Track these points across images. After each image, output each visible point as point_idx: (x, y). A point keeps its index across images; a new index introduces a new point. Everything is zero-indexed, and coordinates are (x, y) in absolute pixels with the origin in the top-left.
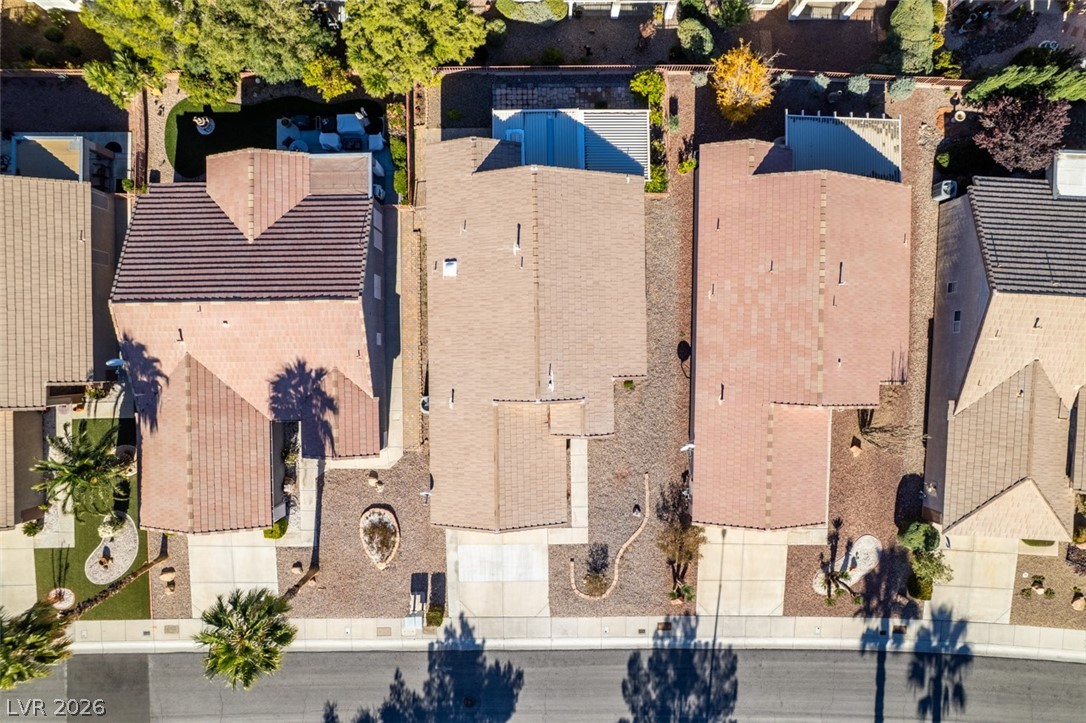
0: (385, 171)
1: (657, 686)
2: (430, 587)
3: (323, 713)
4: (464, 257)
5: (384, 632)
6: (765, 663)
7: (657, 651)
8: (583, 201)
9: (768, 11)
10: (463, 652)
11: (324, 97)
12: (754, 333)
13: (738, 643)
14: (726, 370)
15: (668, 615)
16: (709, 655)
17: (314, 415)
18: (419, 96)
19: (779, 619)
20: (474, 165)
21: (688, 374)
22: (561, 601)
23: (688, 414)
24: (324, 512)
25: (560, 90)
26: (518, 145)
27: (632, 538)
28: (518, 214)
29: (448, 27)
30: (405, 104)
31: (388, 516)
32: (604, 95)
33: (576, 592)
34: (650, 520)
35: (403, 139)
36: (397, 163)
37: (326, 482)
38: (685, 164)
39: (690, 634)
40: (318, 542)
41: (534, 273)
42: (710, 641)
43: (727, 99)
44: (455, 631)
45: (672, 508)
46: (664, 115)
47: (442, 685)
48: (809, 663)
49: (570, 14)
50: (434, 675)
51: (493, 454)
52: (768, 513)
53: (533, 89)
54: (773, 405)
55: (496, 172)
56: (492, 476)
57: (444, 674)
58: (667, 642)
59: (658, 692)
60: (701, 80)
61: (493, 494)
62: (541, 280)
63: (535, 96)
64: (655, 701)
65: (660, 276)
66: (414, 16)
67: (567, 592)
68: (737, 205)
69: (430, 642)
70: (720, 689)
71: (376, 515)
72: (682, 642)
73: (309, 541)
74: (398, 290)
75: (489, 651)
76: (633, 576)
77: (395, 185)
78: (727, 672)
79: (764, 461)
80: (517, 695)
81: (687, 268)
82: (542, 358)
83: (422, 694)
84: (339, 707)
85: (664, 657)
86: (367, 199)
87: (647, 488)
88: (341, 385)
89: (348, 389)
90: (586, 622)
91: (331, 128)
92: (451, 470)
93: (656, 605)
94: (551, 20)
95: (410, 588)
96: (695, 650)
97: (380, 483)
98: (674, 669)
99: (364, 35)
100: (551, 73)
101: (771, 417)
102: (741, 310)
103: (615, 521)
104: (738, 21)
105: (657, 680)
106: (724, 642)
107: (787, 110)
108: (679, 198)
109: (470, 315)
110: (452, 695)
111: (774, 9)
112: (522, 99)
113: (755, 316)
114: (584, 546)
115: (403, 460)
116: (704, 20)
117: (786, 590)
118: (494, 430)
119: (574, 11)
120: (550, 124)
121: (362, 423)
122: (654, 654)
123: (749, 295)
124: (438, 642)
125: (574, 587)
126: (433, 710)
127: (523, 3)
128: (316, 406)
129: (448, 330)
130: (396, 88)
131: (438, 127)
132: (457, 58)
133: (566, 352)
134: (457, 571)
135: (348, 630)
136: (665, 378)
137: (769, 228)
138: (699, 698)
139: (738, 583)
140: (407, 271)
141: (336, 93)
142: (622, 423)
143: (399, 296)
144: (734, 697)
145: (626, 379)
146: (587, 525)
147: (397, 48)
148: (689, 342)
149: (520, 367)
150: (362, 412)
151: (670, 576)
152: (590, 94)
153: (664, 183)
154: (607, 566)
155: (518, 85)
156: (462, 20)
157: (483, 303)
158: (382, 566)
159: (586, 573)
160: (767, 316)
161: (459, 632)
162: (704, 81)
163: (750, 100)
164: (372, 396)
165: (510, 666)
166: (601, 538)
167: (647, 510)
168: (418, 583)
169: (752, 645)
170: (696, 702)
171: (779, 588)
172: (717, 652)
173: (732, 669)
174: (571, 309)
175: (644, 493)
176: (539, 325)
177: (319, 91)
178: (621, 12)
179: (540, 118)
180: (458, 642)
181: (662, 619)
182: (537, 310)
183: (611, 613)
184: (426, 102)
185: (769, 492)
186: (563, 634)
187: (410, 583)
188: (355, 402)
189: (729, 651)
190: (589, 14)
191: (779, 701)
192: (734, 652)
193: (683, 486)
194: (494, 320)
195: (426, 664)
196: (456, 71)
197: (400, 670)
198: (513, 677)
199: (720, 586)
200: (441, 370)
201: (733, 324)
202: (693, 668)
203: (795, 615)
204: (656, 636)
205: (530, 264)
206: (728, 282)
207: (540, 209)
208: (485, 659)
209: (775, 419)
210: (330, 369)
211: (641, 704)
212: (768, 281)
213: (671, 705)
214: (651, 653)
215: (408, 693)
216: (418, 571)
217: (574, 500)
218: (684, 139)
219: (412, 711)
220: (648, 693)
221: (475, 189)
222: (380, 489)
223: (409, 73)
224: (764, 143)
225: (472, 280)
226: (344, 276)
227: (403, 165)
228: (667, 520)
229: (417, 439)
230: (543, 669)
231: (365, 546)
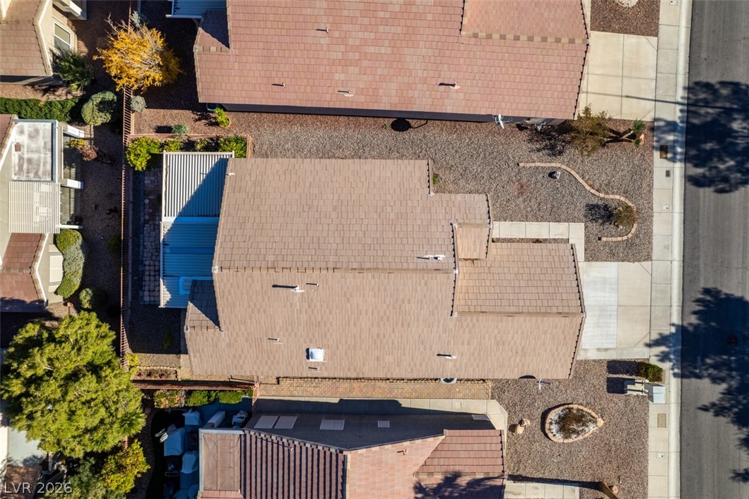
0: (220, 410)
1: (722, 160)
2: (621, 376)
3: (741, 483)
4: (305, 342)
5: (662, 421)
6: (704, 55)
7: (687, 159)
8: (251, 220)
9: (78, 39)
10: (683, 346)
11: (145, 471)
12: (389, 51)
13: (682, 81)
14: (424, 81)
15: (653, 147)
16: (693, 109)
17: (461, 494)
18: (150, 375)
19: (661, 41)
20: (213, 330)
21: (423, 122)
22: (637, 250)
23: (462, 124)
24: (547, 476)
25: (146, 239)
26: (195, 283)
27: (580, 180)
28: (262, 287)
29: (73, 353)
30: (156, 390)
31: (553, 416)
32: (152, 197)
33: (630, 236)
34: (563, 163)
35: (189, 393)
36: (212, 399)
37: (518, 473)
38: (220, 119)
39: (671, 127)
40: (575, 482)
41: (324, 272)
42: (679, 107)
43: (157, 76)
44: (663, 352)
45: (552, 142)
46: (172, 140)
47: (715, 366)
48: (706, 11)
49: (77, 227)
50: (705, 373)
51: (505, 318)
52: (572, 41)
53: (145, 265)
54: (463, 33)
55: (219, 308)
56: (528, 318)
57: (704, 364)
58: (679, 150)
59: (727, 159)
60: (138, 103)
61: (546, 318)
62: (331, 265)
63: (152, 263)
64: (737, 162)
65: (328, 146)
66: (59, 387)
67: (630, 245)
68: (259, 66)
69: (672, 377)
70: (727, 98)
71: (552, 427)
72: (679, 135)
73: (574, 491)
74: (336, 400)
75: (682, 320)
76: (616, 180)
77: (233, 402)
78: (710, 92)
79: (518, 44)
80: (726, 294)
81: (320, 121)
82: (411, 266)
83: (724, 386)
84: (737, 467)
85: (693, 152)
86: (245, 435)
87: (533, 165)
88: (431, 469)
89: (436, 462)
90: (658, 228)
91: (177, 460)
92: (518, 358)
93: (644, 160)
94: (81, 246)
95: (620, 395)
96: (687, 122)
97: (521, 422)
98: (706, 142)
99: (79, 436)
100: (130, 248)
101: (475, 36)
102: (365, 63)
103: (563, 197)
104: (83, 66)
105: (715, 159)
106: (680, 94)
107: (168, 16)
108: (253, 126)
109: (363, 337)
110: (725, 357)
111: (76, 33)
112: (154, 276)
113: (372, 49)
114: (586, 227)
115: (500, 400)
116: (83, 100)
117: (633, 33)
118: (481, 317)
119: (75, 224)
120: (175, 251)
121: (469, 447)
122: (689, 162)
123: (351, 54)
124: (673, 369)
125: (625, 238)
126: (740, 376)
127: (64, 273)
128: (451, 493)
129: (378, 359)
130: (135, 405)
131: (179, 358)
132: (109, 340)
133: (405, 241)
134: (606, 350)
135: (660, 455)
136: (427, 144)
137: (284, 32)
138: (735, 119)
139: (625, 80)
140: (317, 391)
141: (142, 459)
142: (469, 187)
143: (341, 400)
144: (736, 85)
145: (431, 182)
146: (566, 224)
147: (92, 404)
148: (392, 120)
149: (419, 288)
150: (458, 447)
151: (616, 145)
152: (151, 211)
153: (237, 140)
154: (606, 206)
155: (141, 280)
156: (67, 338)
157: (352, 323)
158: (601, 422)
159: (612, 226)
160: (372, 36)
161: (664, 348)
162: (140, 99)
163: (157, 52)
164: (443, 437)
165: (698, 301)
166: (579, 210)
167: (554, 165)
168: (617, 387)
169: (685, 68)
170: (739, 122)
171: (631, 40)
172: (691, 101)
173: (708, 86)
174: (361, 234)
175: (537, 168)
176: (377, 269)
177: (139, 476)
178: (76, 179)
179: (168, 261)
180: (673, 349)
181: (657, 154)
182: (361, 270)
183: (650, 202)
184: (155, 368)
185: (551, 40)
186: (668, 249)
187: (616, 395)
188: (449, 454)
189: (689, 89)
190: (79, 210)
191: (742, 41)
192: (691, 85)
193: (531, 130)
194: (370, 313)
195: (694, 380)
196: (126, 339)
197: (700, 405)
198: (708, 298)
199: (627, 97)
200: (418, 366)
201: (379, 71)
202: (705, 125)
203: (657, 25)
204: (673, 160)
205: (314, 276)
206: (337, 76)
207: (258, 264)
208: (690, 324)
209: (477, 31)
210: (415, 479)
211: (739, 175)
212: (336, 34)
213: (742, 146)
214: (689, 165)
215: (722, 399)
216: (605, 387)
217: (543, 235)
218: (196, 120)
219: (741, 397)
220: (729, 169)
221: (237, 327)
222: (527, 422)
223: (119, 391)
224: (198, 38)
225: (328, 334)
226: (321, 467)
227: (214, 394)
228: (563, 147)
229: (480, 385)
230: (702, 269)
231: (581, 438)
